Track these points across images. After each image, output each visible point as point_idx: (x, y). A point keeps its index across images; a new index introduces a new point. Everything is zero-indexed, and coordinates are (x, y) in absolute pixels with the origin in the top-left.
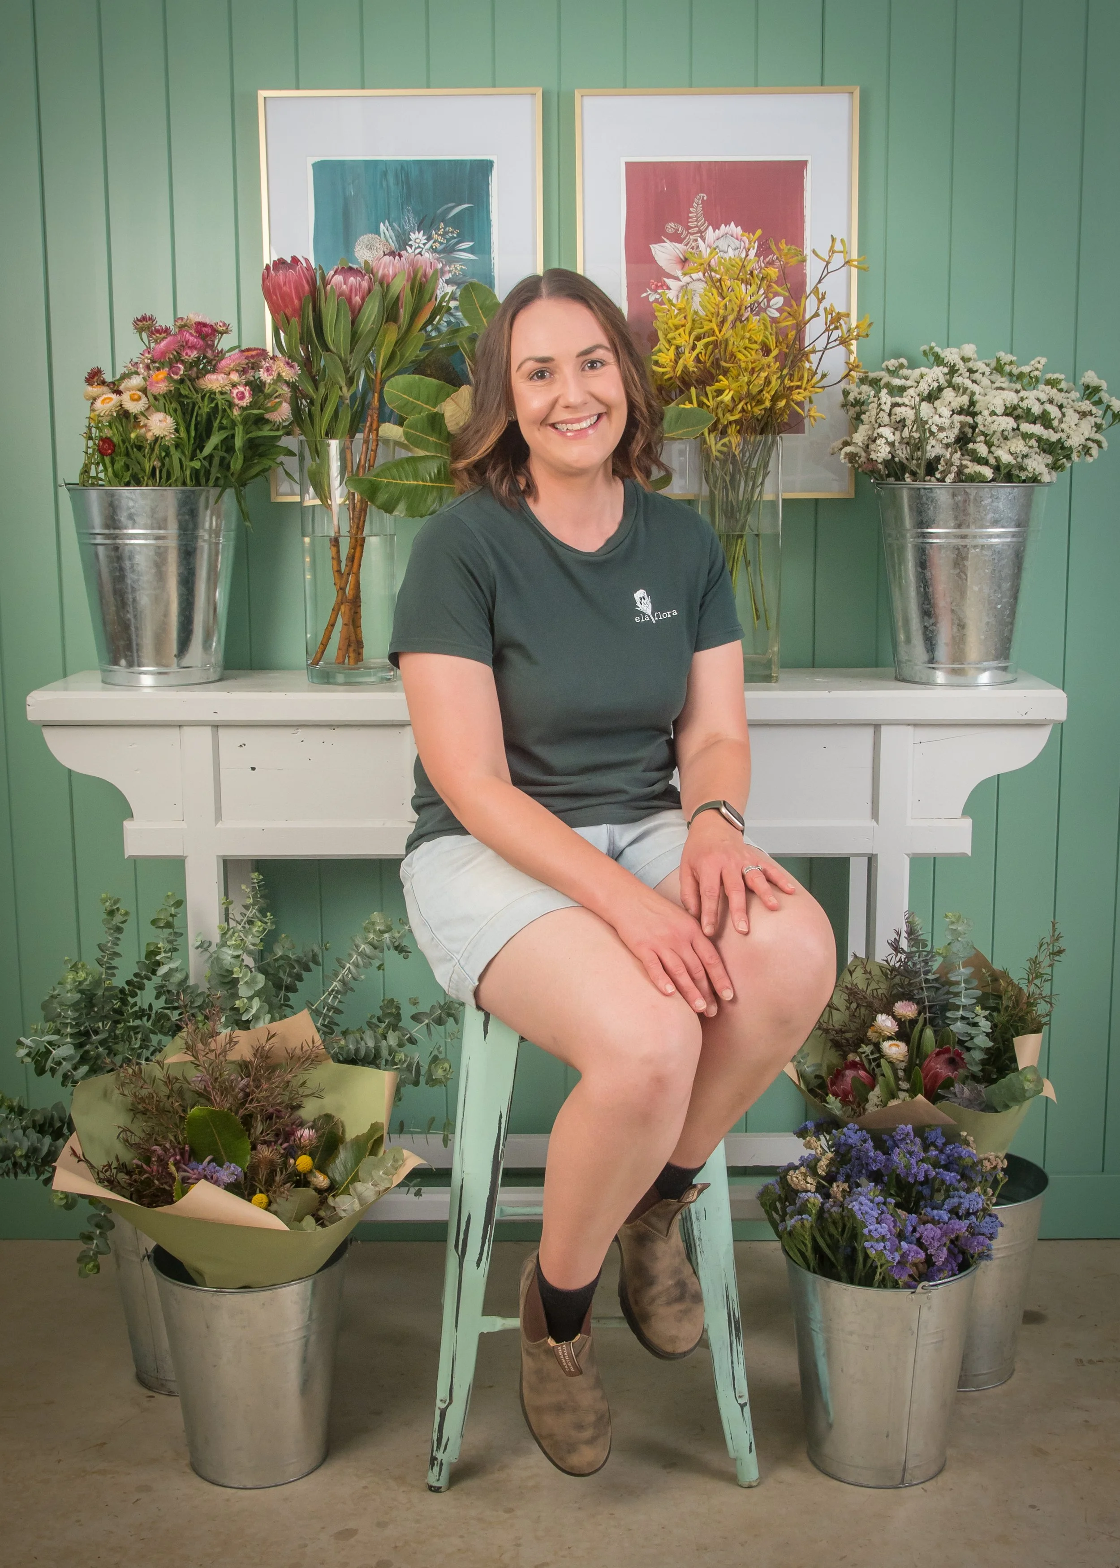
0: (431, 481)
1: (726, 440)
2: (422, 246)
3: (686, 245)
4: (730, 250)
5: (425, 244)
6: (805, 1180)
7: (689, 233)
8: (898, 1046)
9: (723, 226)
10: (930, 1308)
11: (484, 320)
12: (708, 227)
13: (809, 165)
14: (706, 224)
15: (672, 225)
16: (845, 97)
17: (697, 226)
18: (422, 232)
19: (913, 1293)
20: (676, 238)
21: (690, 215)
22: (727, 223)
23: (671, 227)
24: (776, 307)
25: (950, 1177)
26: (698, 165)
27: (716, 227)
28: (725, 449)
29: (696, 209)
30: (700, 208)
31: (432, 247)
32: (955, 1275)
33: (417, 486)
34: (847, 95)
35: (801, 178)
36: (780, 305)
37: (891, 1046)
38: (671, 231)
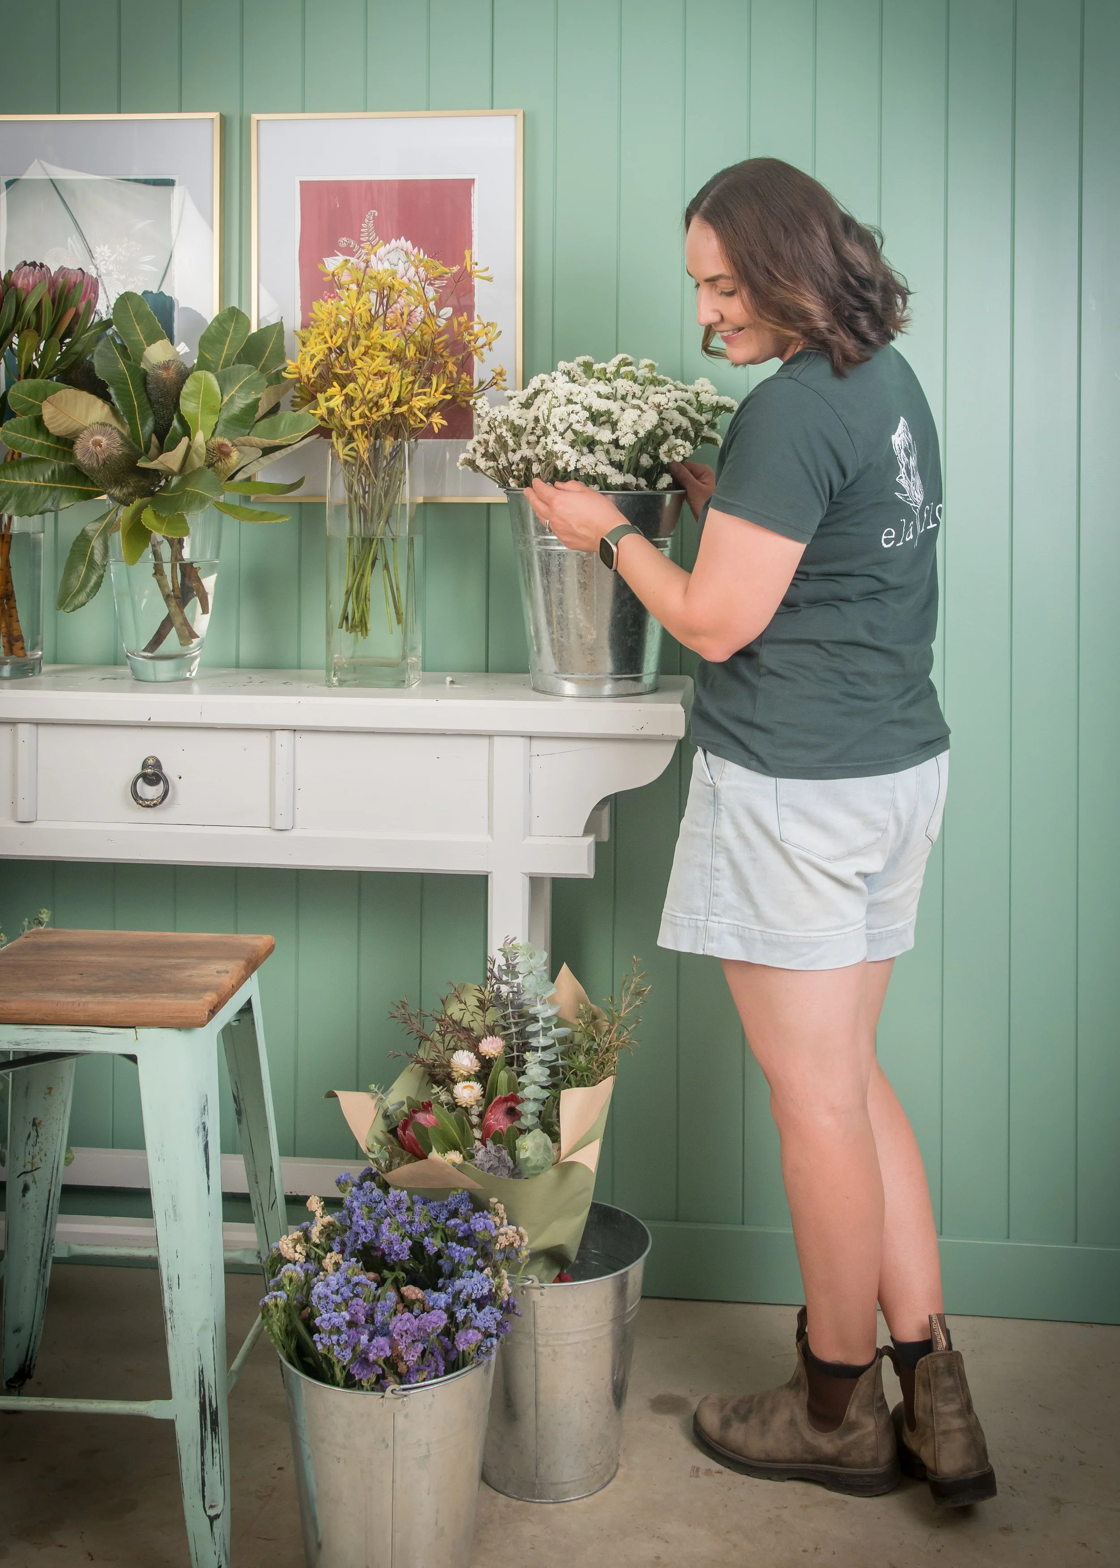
0: (44, 481)
1: (353, 445)
2: (107, 259)
3: (358, 258)
4: (400, 262)
5: (109, 257)
6: (294, 1247)
7: (360, 247)
8: (472, 1087)
9: (393, 240)
10: (406, 1416)
11: (138, 327)
12: (379, 241)
13: (476, 183)
14: (378, 239)
15: (345, 239)
16: (512, 119)
17: (368, 241)
18: (107, 246)
19: (383, 1397)
20: (348, 252)
21: (362, 230)
22: (398, 238)
23: (343, 241)
24: (445, 317)
25: (461, 1253)
26: (370, 184)
27: (387, 241)
28: (353, 454)
29: (368, 224)
30: (371, 224)
31: (116, 259)
32: (436, 1377)
33: (29, 485)
34: (513, 117)
35: (469, 195)
36: (449, 315)
37: (465, 1087)
38: (343, 245)
